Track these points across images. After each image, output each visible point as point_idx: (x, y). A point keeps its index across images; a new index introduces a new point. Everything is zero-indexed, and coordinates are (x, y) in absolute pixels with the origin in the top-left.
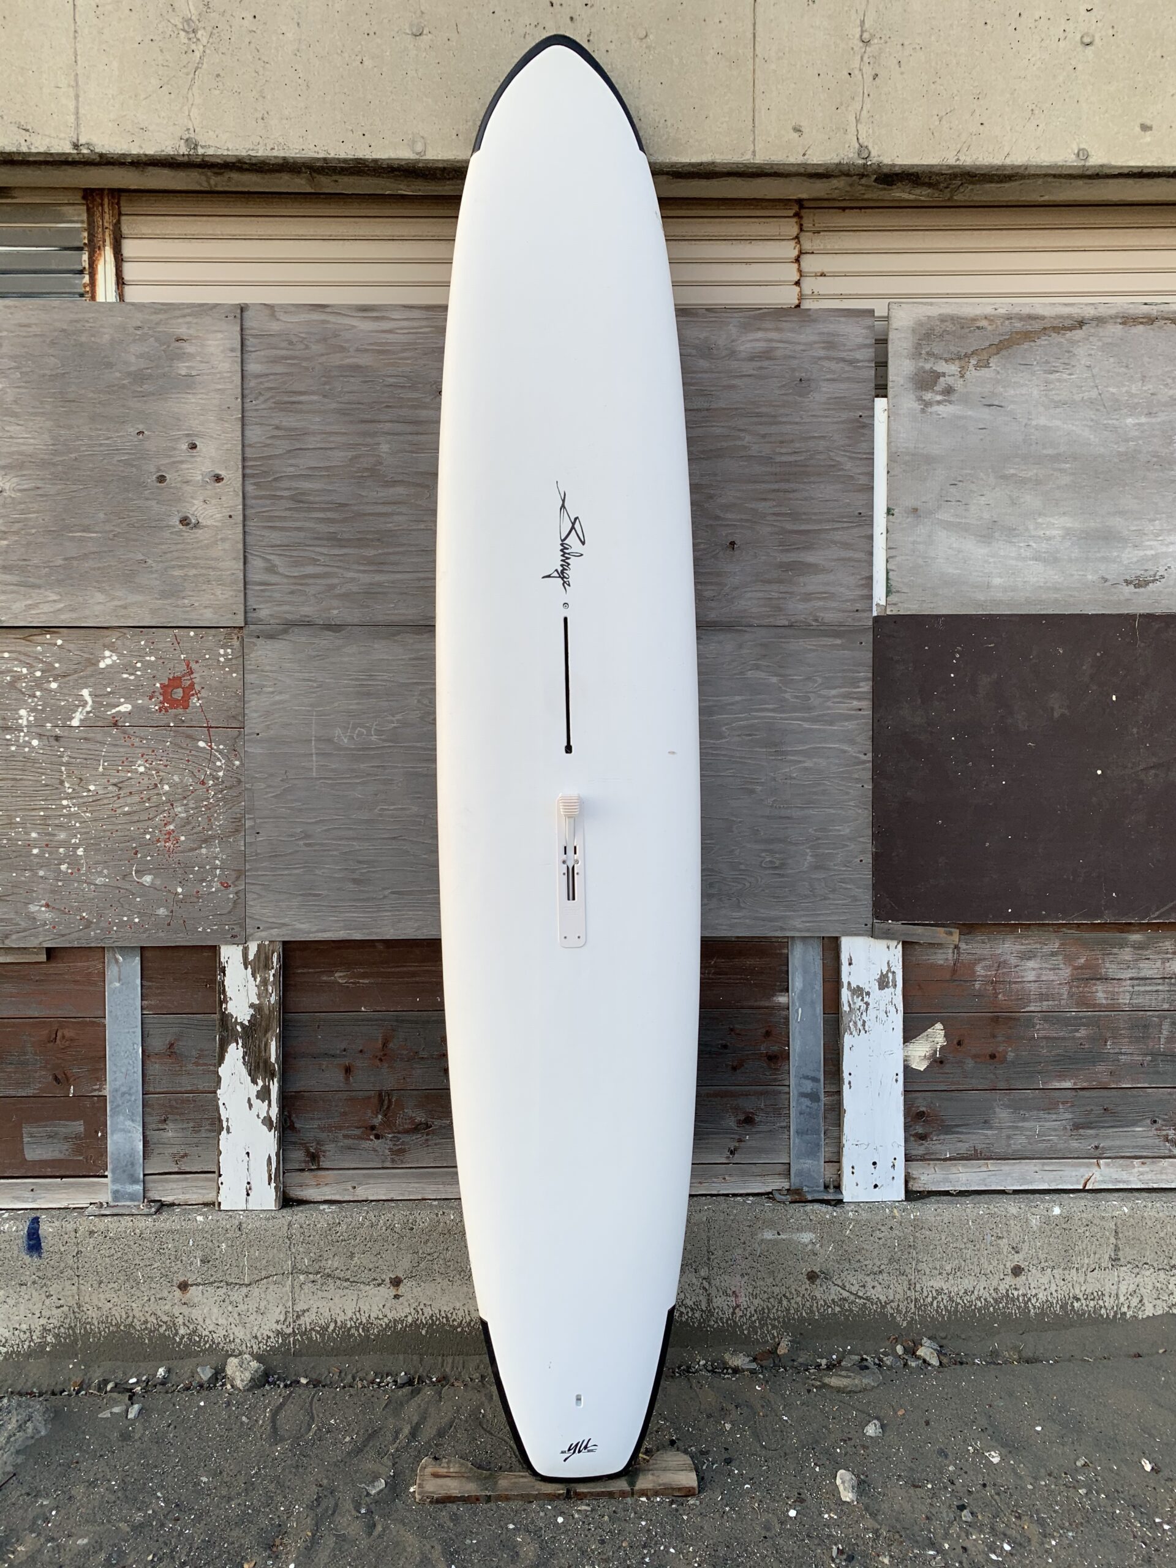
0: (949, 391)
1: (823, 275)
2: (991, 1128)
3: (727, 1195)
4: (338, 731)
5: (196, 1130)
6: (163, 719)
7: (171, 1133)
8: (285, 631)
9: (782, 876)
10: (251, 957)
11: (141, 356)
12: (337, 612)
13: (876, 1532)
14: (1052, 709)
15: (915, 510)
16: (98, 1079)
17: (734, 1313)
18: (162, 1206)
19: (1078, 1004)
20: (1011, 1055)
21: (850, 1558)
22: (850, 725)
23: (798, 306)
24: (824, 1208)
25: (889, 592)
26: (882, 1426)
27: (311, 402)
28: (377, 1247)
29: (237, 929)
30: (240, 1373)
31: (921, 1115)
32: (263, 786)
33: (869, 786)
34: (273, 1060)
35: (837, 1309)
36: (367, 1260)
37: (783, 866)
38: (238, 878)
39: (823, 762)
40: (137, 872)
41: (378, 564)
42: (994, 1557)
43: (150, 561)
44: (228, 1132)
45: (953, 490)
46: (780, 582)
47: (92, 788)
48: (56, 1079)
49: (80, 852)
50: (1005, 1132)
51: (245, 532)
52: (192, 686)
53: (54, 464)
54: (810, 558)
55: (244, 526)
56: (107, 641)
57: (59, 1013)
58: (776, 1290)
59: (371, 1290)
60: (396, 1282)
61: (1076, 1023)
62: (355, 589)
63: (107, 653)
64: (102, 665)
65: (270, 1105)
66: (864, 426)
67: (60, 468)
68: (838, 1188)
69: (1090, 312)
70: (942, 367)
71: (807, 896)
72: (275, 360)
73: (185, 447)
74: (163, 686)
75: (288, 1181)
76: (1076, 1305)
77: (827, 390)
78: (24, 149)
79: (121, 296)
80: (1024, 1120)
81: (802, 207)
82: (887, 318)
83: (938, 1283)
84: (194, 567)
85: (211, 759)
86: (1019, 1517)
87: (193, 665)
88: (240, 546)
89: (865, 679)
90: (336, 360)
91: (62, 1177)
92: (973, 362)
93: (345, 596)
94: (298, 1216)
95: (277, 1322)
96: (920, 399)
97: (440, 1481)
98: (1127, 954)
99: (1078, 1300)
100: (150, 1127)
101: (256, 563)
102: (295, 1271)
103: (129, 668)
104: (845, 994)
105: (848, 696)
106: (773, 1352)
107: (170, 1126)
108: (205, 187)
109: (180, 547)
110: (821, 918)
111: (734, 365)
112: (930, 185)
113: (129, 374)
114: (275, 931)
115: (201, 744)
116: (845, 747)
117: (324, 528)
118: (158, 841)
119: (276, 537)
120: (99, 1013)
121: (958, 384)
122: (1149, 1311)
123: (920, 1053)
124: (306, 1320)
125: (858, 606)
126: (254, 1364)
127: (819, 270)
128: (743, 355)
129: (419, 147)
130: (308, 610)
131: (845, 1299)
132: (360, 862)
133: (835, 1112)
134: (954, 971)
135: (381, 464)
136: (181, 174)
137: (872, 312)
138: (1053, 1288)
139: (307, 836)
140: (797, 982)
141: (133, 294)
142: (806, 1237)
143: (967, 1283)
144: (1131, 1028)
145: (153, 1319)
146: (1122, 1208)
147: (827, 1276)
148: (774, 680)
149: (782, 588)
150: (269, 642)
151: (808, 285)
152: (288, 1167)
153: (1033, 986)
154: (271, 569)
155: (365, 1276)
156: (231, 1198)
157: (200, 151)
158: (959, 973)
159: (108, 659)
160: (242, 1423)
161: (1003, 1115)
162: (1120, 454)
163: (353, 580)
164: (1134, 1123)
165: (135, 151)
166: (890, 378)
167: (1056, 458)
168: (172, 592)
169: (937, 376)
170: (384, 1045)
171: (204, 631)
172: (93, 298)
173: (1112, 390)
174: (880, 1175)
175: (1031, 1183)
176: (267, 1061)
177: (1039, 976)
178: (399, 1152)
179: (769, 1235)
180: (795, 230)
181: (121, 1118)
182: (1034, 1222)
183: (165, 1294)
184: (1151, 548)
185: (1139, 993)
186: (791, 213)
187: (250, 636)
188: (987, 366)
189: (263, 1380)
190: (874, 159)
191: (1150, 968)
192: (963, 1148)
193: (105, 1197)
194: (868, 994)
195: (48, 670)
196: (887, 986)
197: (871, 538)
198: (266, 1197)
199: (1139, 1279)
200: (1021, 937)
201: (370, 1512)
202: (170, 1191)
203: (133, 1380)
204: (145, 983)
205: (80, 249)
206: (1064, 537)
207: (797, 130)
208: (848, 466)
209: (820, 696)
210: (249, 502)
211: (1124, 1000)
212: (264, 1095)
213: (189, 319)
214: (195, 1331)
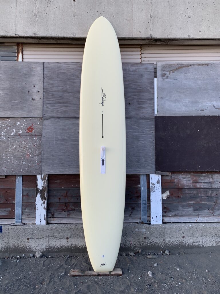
0: (167, 77)
1: (145, 57)
2: (178, 210)
3: (129, 223)
4: (59, 136)
5: (32, 210)
6: (27, 134)
7: (27, 210)
8: (50, 119)
9: (139, 163)
10: (42, 177)
11: (25, 71)
12: (59, 115)
13: (155, 281)
14: (187, 133)
15: (162, 97)
16: (14, 200)
17: (130, 245)
18: (25, 224)
19: (194, 187)
20: (182, 197)
21: (150, 286)
22: (151, 135)
23: (141, 62)
24: (147, 225)
25: (157, 112)
26: (158, 264)
27: (55, 79)
28: (64, 232)
29: (40, 172)
30: (38, 255)
31: (165, 208)
32: (45, 146)
33: (154, 146)
34: (46, 196)
35: (150, 244)
36: (62, 234)
37: (139, 161)
38: (40, 163)
39: (146, 142)
40: (22, 161)
41: (67, 107)
42: (177, 285)
43: (26, 106)
44: (37, 210)
45: (168, 94)
46: (138, 110)
47: (15, 146)
48: (6, 200)
49: (12, 158)
50: (181, 211)
51: (43, 101)
52: (33, 128)
53: (10, 89)
54: (143, 106)
55: (43, 100)
56: (18, 120)
57: (7, 188)
58: (139, 240)
59: (63, 240)
60: (68, 238)
61: (193, 190)
62: (62, 111)
63: (18, 122)
64: (17, 124)
65: (45, 205)
66: (153, 83)
67: (11, 90)
68: (150, 221)
69: (192, 63)
70: (166, 73)
71: (143, 167)
72: (49, 72)
73: (33, 86)
74: (28, 128)
75: (48, 220)
76: (195, 244)
77: (146, 77)
78: (7, 35)
79: (23, 61)
80: (184, 209)
81: (141, 46)
82: (156, 65)
83: (169, 239)
84: (34, 107)
85: (36, 141)
86: (182, 279)
87: (33, 125)
88: (42, 104)
89: (153, 127)
90: (60, 71)
91: (6, 219)
92: (172, 72)
93: (61, 112)
94: (50, 226)
95: (45, 246)
96: (162, 78)
97: (74, 273)
98: (202, 178)
99: (195, 243)
100: (23, 209)
101: (45, 106)
102: (49, 236)
103: (22, 125)
104: (151, 185)
105: (150, 130)
106: (138, 252)
107: (27, 209)
108: (38, 42)
109: (32, 104)
110: (146, 171)
111: (129, 72)
112: (163, 41)
113: (23, 74)
114: (47, 173)
115: (34, 139)
116: (150, 139)
117: (57, 100)
118: (26, 156)
119: (49, 102)
120: (14, 188)
121: (169, 76)
122: (209, 245)
123: (165, 196)
124: (51, 246)
125: (152, 114)
126: (41, 253)
127: (144, 56)
128: (131, 71)
129: (74, 35)
130: (54, 115)
131: (151, 242)
132: (63, 160)
133: (149, 207)
134: (171, 181)
135: (67, 89)
136: (33, 40)
137: (154, 63)
138: (190, 241)
139: (53, 155)
140: (142, 183)
141: (25, 60)
142: (144, 230)
143: (174, 240)
144: (204, 192)
145: (22, 245)
146: (203, 225)
147: (148, 238)
148: (137, 127)
149: (138, 111)
150: (47, 120)
151: (143, 59)
152: (48, 217)
153: (185, 184)
154: (48, 108)
155: (62, 237)
156: (37, 222)
157: (37, 35)
158: (172, 181)
159: (18, 123)
160: (38, 263)
161: (180, 208)
162: (198, 88)
163: (62, 109)
164: (205, 210)
165: (26, 35)
166: (157, 74)
167: (187, 89)
168: (30, 111)
169: (165, 74)
170: (66, 194)
171: (35, 119)
172: (18, 61)
173: (196, 77)
174: (158, 219)
175: (186, 221)
176: (45, 197)
177: (186, 182)
178: (69, 214)
179: (137, 230)
180: (140, 50)
181: (18, 207)
182: (187, 228)
183: (25, 240)
184: (204, 104)
185: (205, 185)
186: (139, 47)
187: (43, 119)
188: (174, 72)
189: (42, 256)
190: (153, 37)
191: (207, 181)
192: (173, 214)
193: (14, 222)
194: (155, 185)
195: (7, 125)
196: (158, 183)
197: (154, 102)
198: (44, 222)
199: (206, 239)
200: (183, 174)
201: (60, 278)
202: (26, 221)
203: (18, 257)
204: (23, 182)
205: (16, 53)
206: (189, 102)
207: (140, 32)
208: (150, 90)
209: (145, 130)
210: (44, 96)
211: (202, 186)
212: (44, 203)
213: (34, 64)
214: (30, 248)
